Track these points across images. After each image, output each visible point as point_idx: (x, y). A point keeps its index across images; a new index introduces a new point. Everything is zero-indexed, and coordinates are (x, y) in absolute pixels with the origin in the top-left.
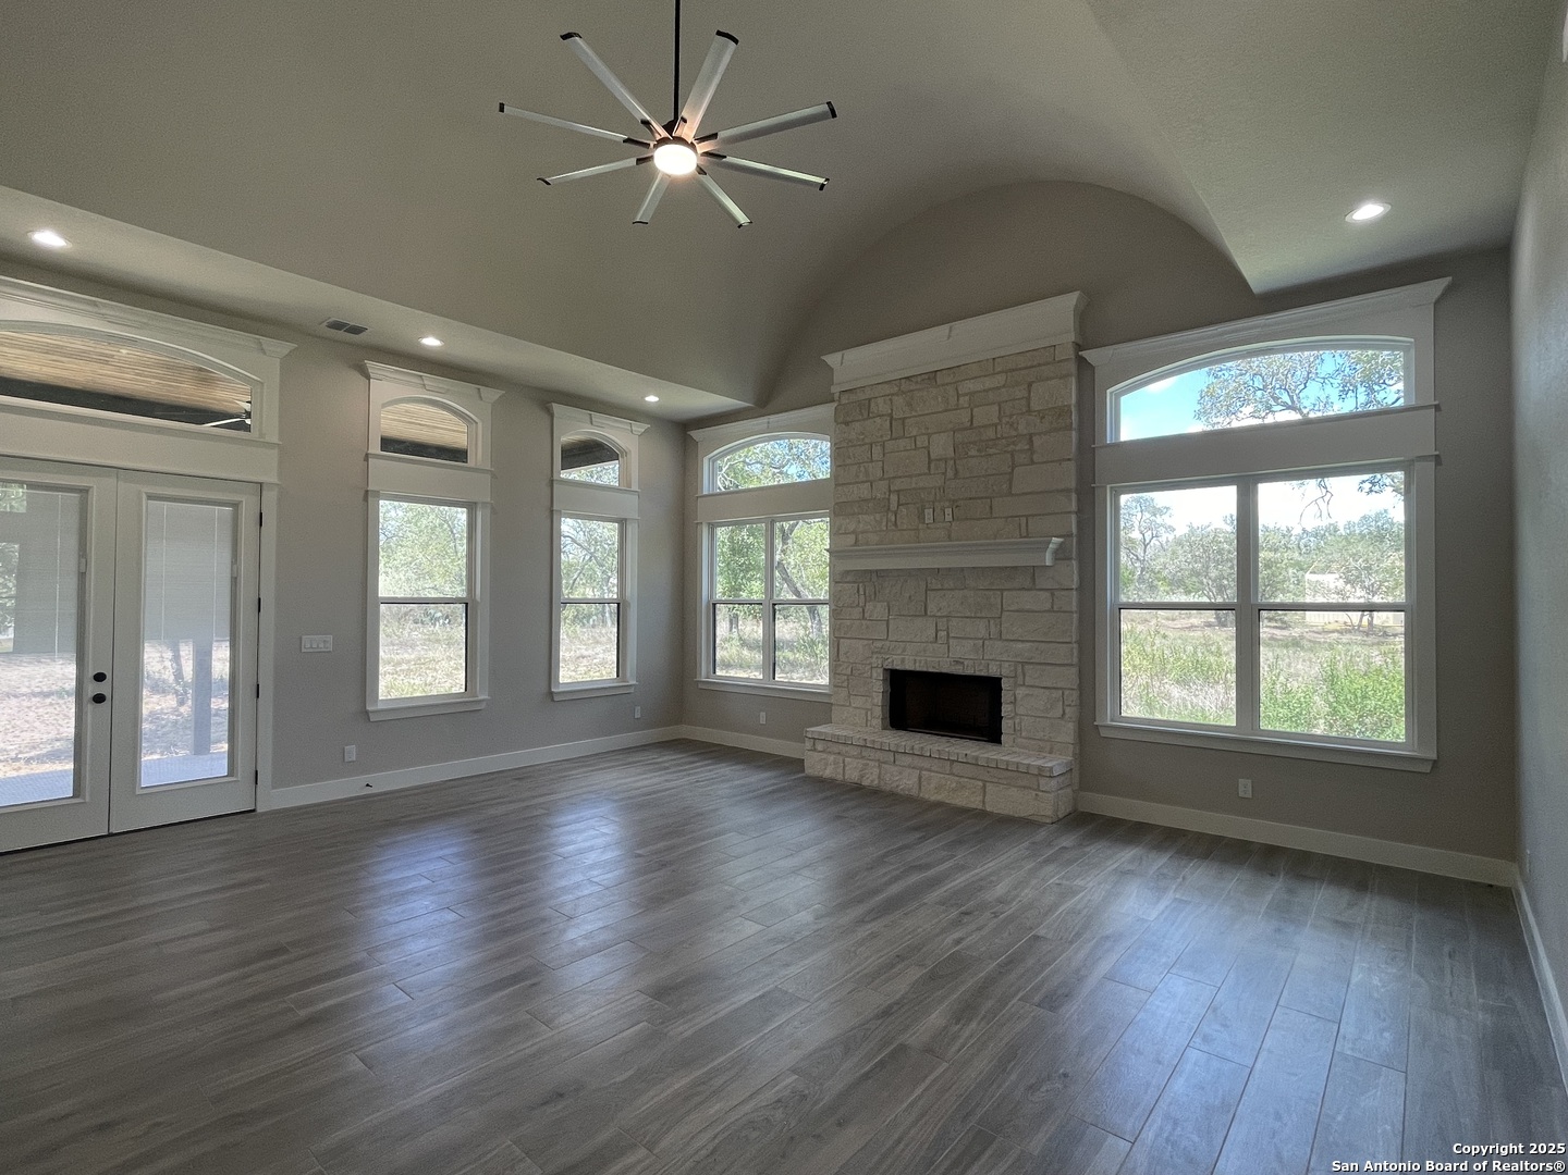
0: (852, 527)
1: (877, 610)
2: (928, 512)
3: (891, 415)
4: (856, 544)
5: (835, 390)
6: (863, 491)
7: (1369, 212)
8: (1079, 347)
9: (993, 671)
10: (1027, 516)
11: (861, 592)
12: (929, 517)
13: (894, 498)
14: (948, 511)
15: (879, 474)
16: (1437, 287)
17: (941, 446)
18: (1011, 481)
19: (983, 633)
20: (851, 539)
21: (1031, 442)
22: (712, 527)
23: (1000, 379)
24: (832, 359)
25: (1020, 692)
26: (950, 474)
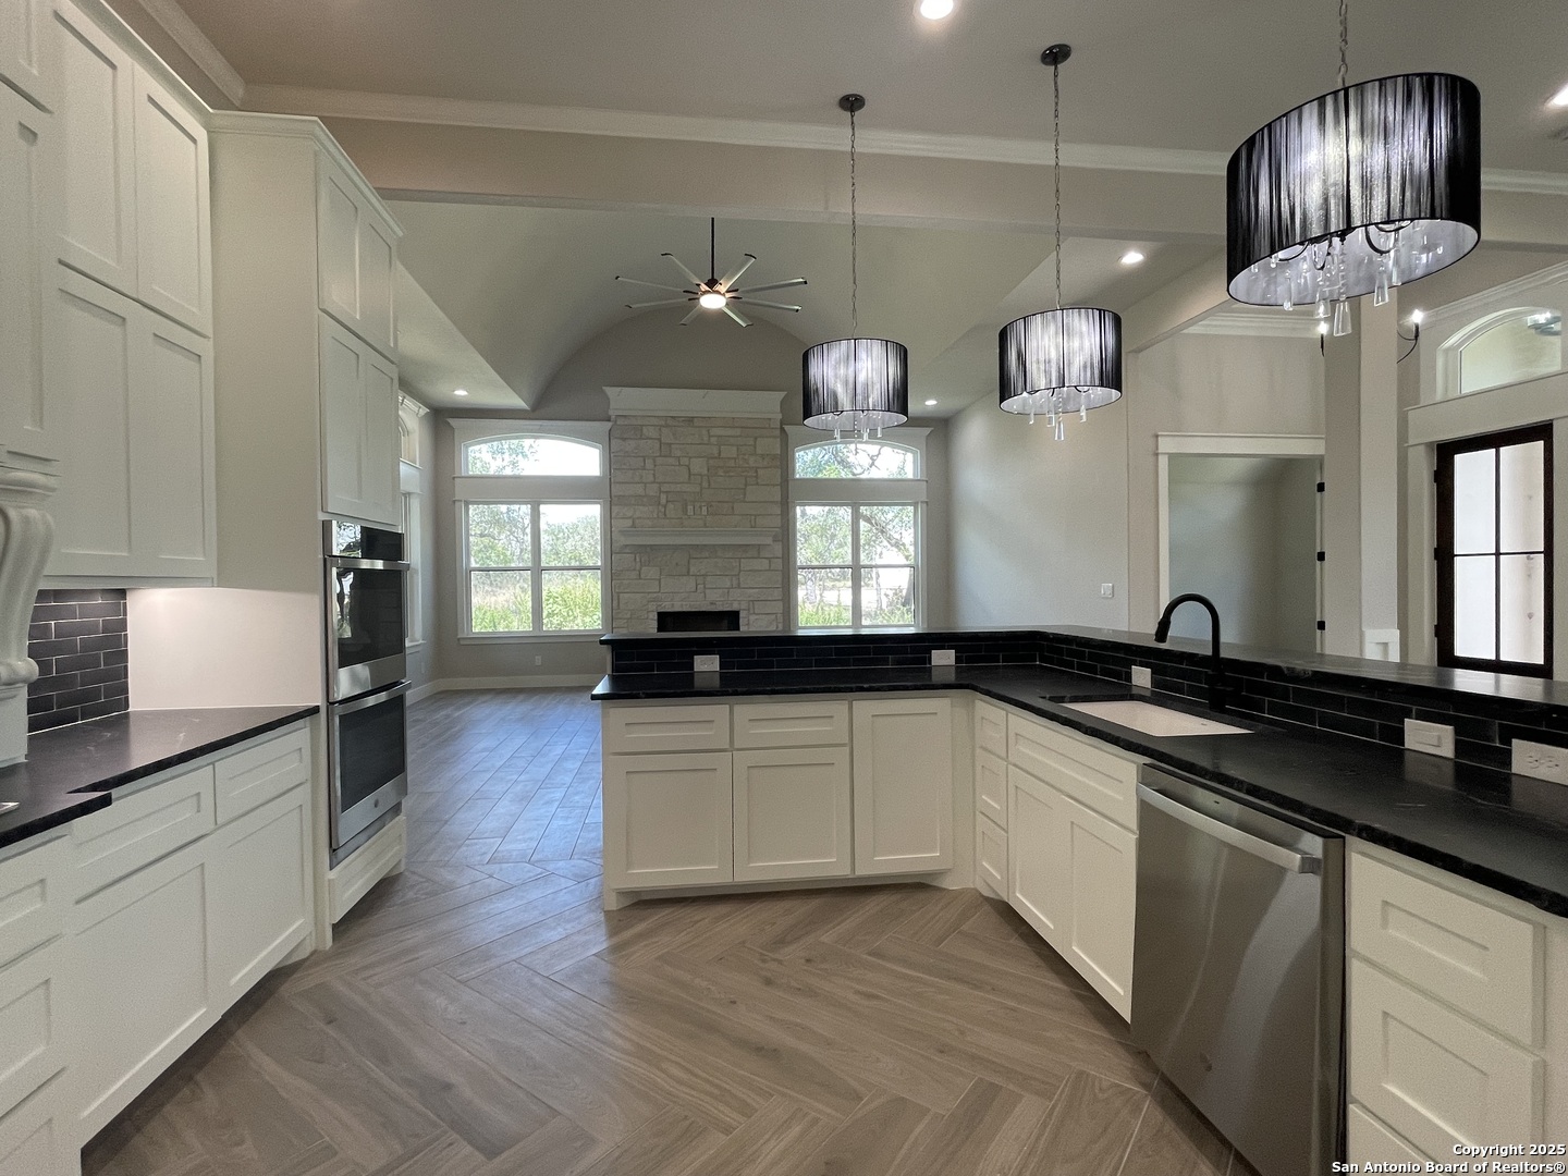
0: (629, 514)
1: (651, 572)
2: (690, 508)
3: (660, 440)
4: (633, 526)
5: (612, 413)
6: (639, 489)
7: (931, 403)
8: (782, 423)
9: (735, 607)
10: (755, 516)
11: (638, 560)
12: (690, 512)
13: (663, 497)
14: (704, 509)
15: (652, 479)
16: (927, 431)
17: (698, 466)
18: (745, 495)
19: (728, 585)
20: (629, 523)
21: (756, 472)
22: (467, 504)
23: (738, 432)
24: (611, 391)
25: (752, 618)
26: (705, 484)
